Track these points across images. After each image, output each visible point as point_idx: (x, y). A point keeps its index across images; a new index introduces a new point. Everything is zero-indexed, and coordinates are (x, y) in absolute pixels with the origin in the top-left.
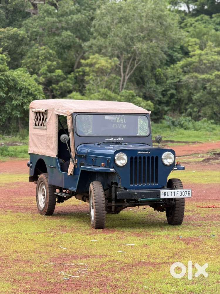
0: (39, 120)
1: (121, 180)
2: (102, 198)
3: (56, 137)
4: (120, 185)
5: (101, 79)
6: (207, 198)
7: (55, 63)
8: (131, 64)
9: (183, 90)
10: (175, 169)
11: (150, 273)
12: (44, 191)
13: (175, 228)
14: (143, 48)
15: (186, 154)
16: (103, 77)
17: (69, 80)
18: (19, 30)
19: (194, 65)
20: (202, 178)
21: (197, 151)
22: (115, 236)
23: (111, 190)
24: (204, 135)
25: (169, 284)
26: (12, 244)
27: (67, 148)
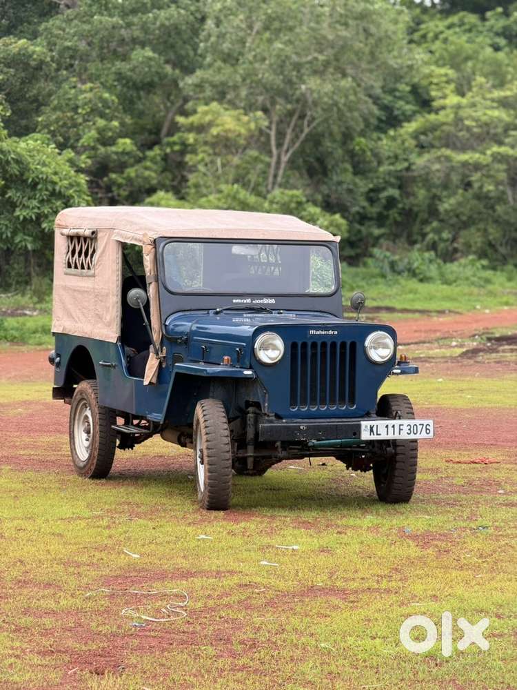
0: (77, 254)
1: (269, 397)
2: (224, 438)
3: (117, 296)
4: (266, 409)
5: (224, 161)
6: (470, 441)
7: (115, 123)
8: (296, 126)
9: (416, 189)
10: (395, 371)
11: (334, 614)
12: (88, 422)
13: (395, 510)
14: (322, 92)
15: (421, 339)
16: (230, 157)
17: (148, 164)
18: (32, 45)
19: (443, 131)
20: (459, 395)
21: (449, 332)
22: (253, 527)
23: (246, 420)
24: (465, 295)
25: (378, 639)
26: (11, 543)
27: (144, 322)
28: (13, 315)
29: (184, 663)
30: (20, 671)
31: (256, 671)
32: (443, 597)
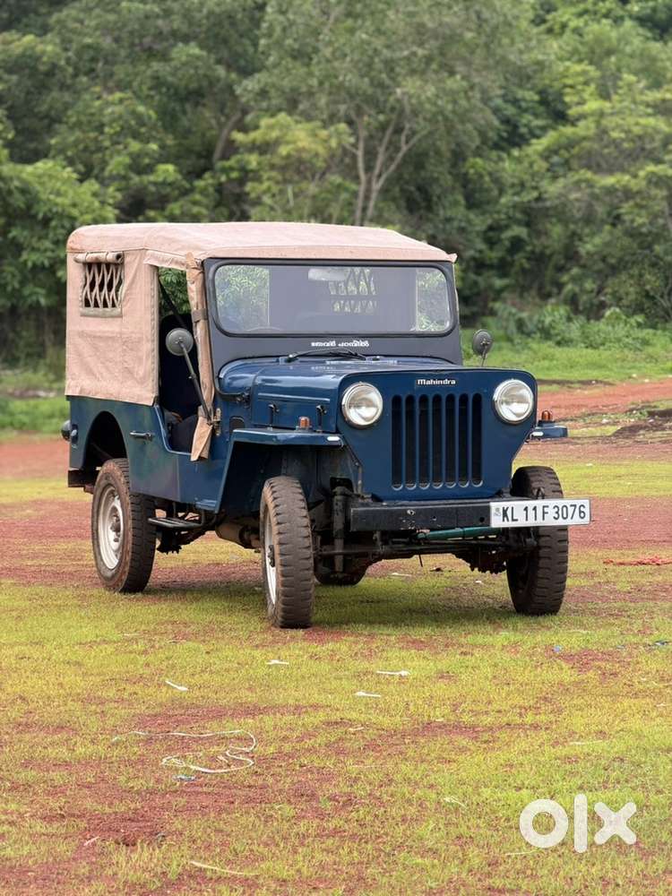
0: (97, 288)
1: (363, 472)
2: (303, 529)
3: (153, 341)
4: (360, 488)
5: (296, 190)
6: (635, 538)
7: (154, 146)
8: (390, 142)
9: (549, 226)
10: (535, 434)
11: (461, 758)
12: (117, 516)
13: (539, 624)
14: (423, 97)
15: (562, 416)
16: (304, 185)
17: (197, 197)
18: (42, 43)
19: (583, 148)
20: (616, 481)
21: (597, 406)
22: (344, 648)
23: (332, 504)
24: (616, 360)
25: (524, 790)
26: (10, 676)
27: (190, 374)
28: (22, 397)
29: (250, 827)
30: (15, 842)
31: (353, 837)
32: (613, 733)
